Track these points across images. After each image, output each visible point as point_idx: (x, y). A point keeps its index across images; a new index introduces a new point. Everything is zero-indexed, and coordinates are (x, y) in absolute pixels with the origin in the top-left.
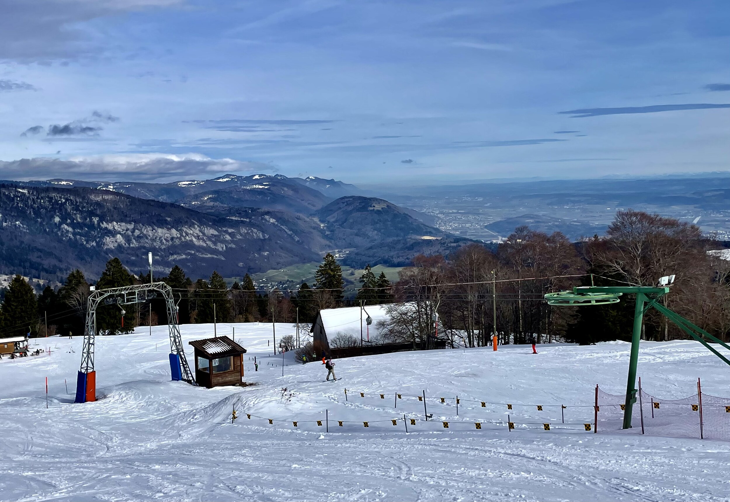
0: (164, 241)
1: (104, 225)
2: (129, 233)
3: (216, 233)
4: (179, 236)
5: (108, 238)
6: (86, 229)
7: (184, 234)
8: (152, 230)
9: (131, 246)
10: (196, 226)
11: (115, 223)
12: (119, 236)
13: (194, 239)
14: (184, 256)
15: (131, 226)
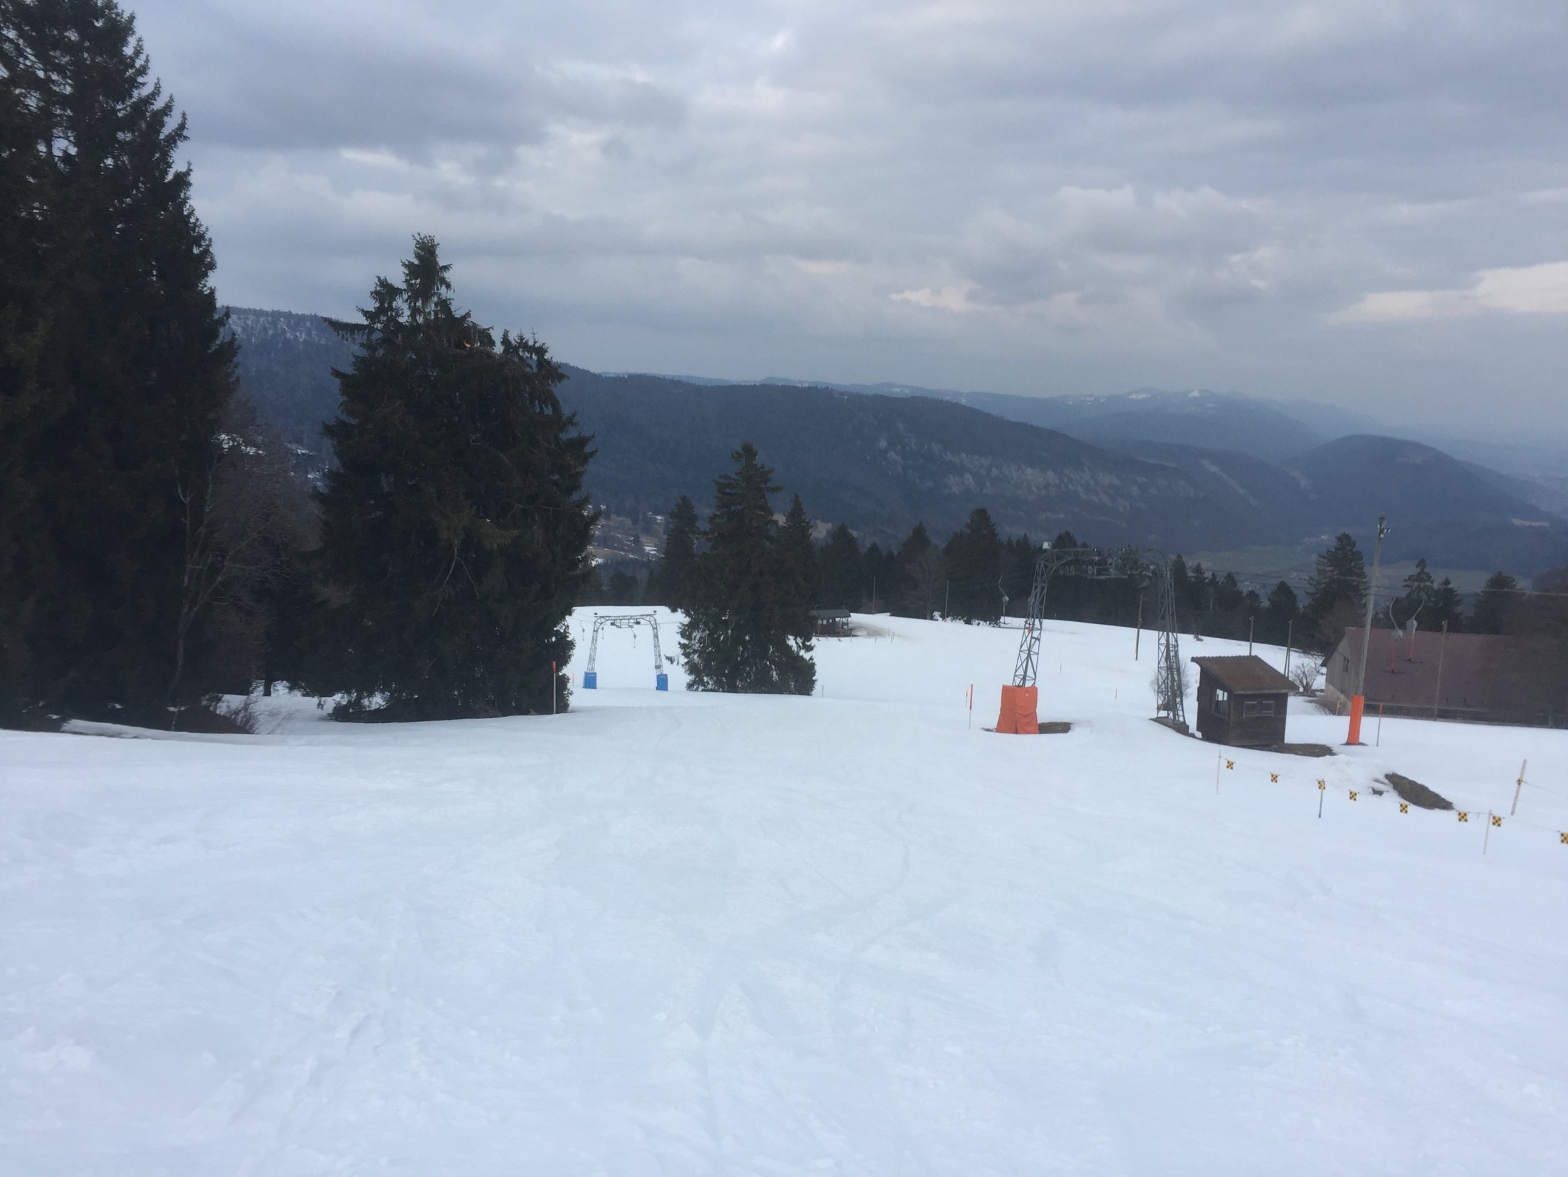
0: (1034, 489)
1: (949, 457)
2: (983, 472)
3: (1116, 482)
4: (1057, 481)
5: (952, 478)
6: (922, 461)
7: (1066, 480)
8: (1018, 470)
9: (984, 491)
10: (1086, 469)
11: (964, 455)
12: (968, 476)
13: (1080, 489)
14: (1062, 516)
15: (986, 462)
